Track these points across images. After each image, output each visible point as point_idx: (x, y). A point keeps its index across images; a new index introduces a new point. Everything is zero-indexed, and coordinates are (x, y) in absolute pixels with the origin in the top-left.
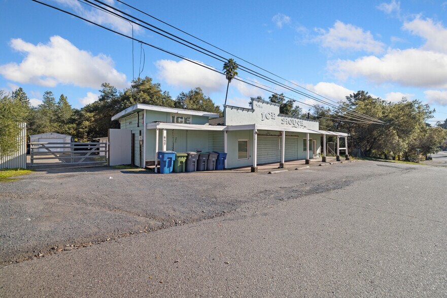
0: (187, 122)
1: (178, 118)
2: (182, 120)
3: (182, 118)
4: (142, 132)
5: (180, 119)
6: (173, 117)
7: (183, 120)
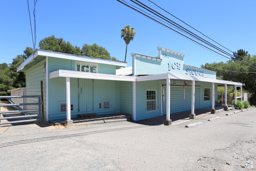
0: (94, 71)
1: (83, 67)
2: (87, 69)
3: (87, 67)
4: (43, 83)
5: (85, 68)
6: (79, 66)
7: (89, 69)
